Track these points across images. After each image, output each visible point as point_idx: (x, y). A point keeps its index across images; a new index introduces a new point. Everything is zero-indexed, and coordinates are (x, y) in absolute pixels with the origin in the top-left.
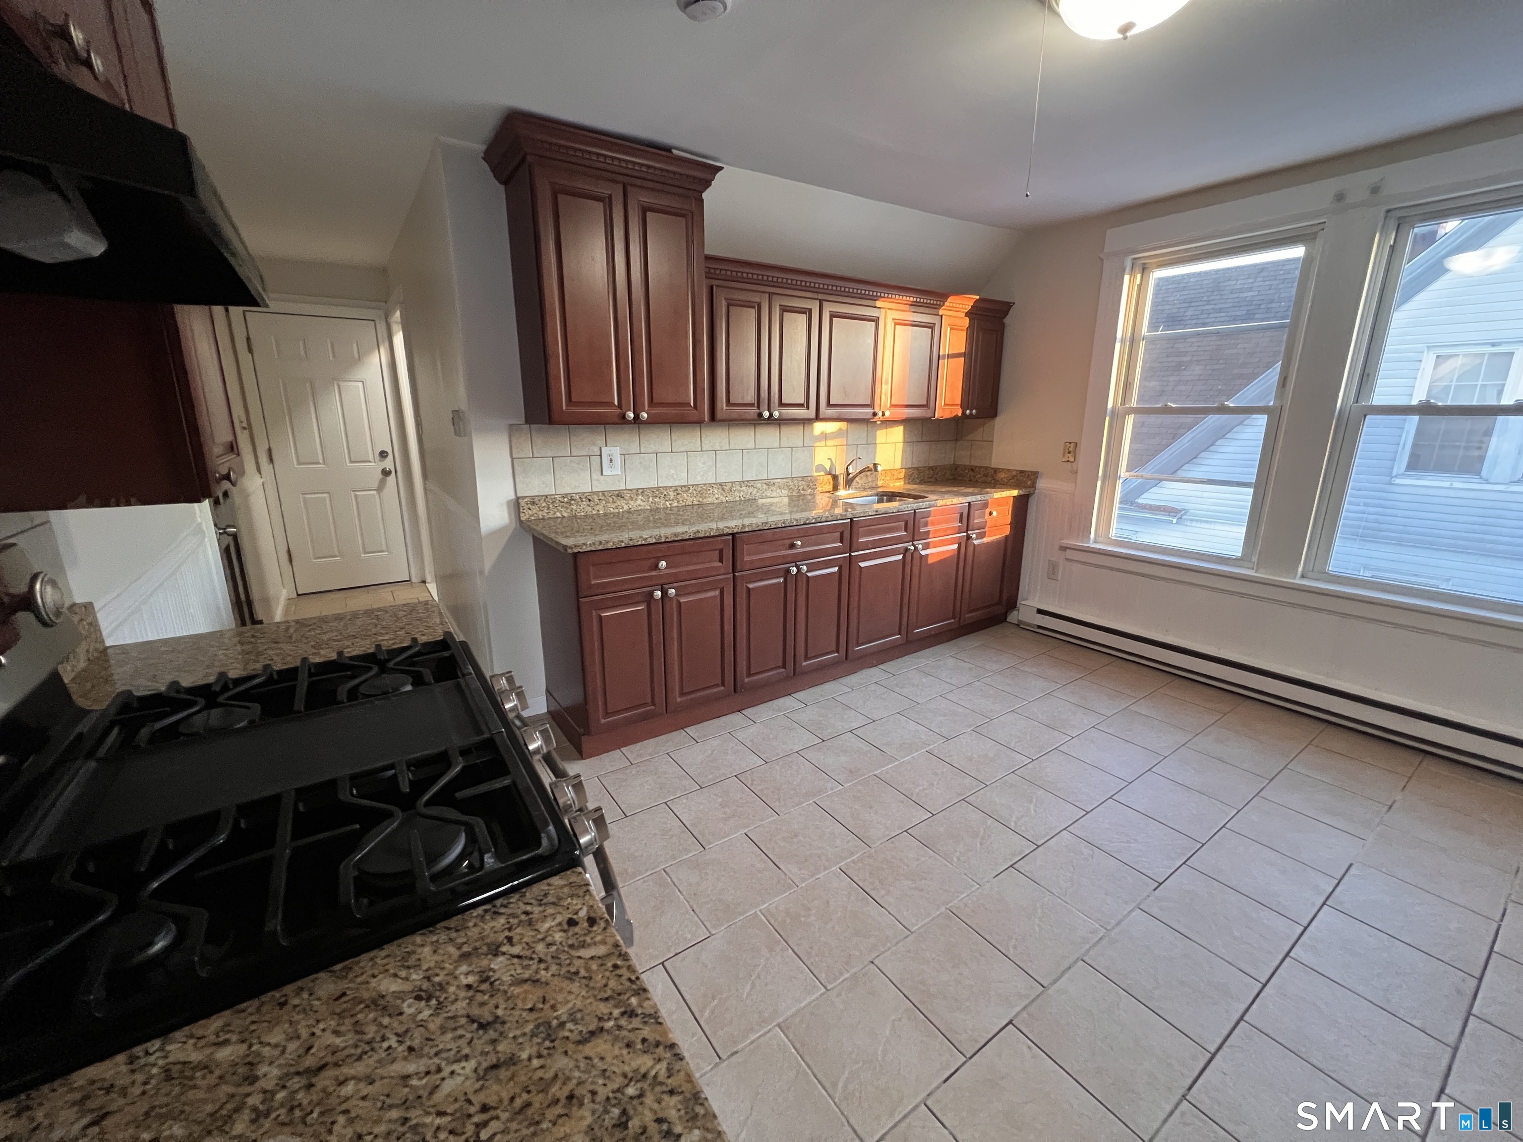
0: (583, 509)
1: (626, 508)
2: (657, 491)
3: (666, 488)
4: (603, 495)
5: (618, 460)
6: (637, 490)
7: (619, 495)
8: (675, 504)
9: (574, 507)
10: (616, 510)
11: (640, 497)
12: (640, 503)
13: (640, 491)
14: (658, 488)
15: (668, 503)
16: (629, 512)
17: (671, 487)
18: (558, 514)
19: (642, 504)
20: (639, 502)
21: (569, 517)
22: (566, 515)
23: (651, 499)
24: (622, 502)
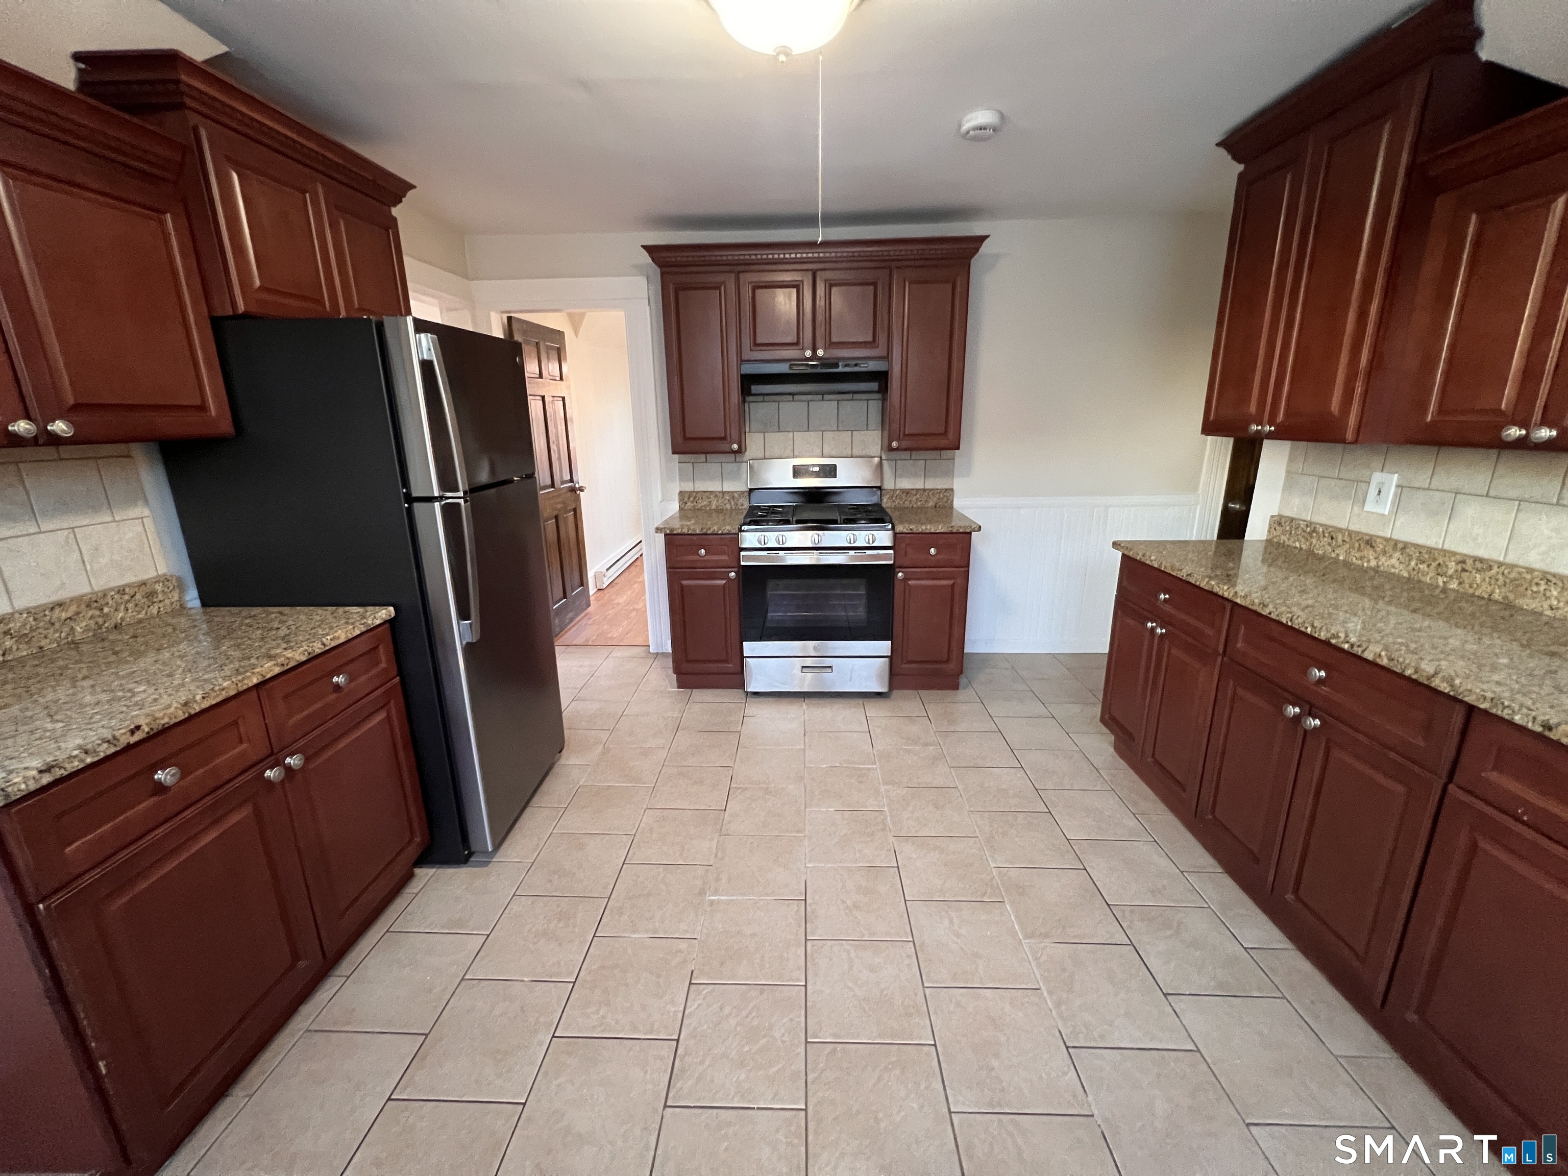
0: (1321, 547)
1: (1373, 563)
2: (1428, 555)
3: (1445, 552)
4: (1350, 535)
5: (1391, 492)
6: (1396, 543)
7: (1370, 542)
8: (1454, 585)
9: (1314, 541)
10: (1360, 562)
11: (1397, 555)
12: (1393, 563)
13: (1400, 546)
14: (1430, 550)
15: (1440, 581)
16: (1376, 570)
17: (1454, 554)
18: (1298, 545)
19: (1397, 564)
20: (1394, 561)
21: (1306, 551)
22: (1304, 547)
23: (1413, 563)
24: (1370, 554)
